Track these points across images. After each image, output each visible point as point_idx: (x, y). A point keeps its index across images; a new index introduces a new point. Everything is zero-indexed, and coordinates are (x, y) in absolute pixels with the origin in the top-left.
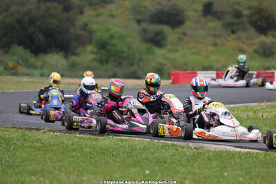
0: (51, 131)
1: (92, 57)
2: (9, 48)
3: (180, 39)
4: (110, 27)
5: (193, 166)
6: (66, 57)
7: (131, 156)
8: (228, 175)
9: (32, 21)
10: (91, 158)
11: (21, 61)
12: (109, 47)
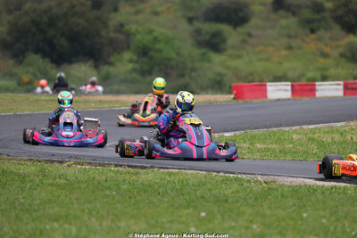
0: (79, 164)
1: (130, 66)
2: (24, 57)
3: (244, 41)
4: (152, 27)
5: (262, 206)
6: (96, 67)
7: (183, 195)
8: (308, 216)
9: (52, 22)
10: (130, 197)
11: (38, 74)
12: (152, 53)
